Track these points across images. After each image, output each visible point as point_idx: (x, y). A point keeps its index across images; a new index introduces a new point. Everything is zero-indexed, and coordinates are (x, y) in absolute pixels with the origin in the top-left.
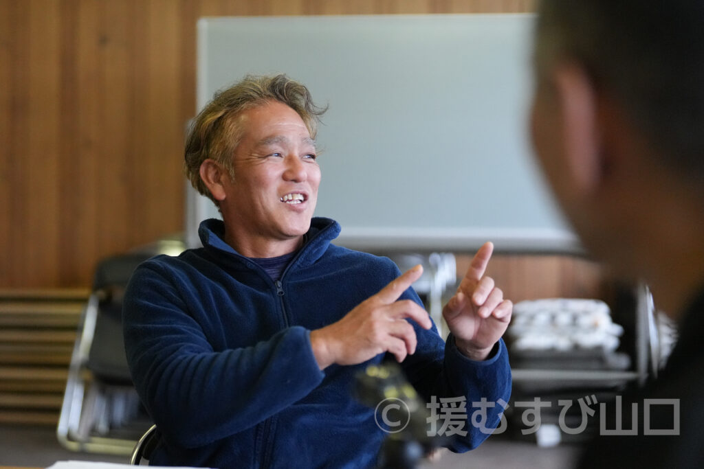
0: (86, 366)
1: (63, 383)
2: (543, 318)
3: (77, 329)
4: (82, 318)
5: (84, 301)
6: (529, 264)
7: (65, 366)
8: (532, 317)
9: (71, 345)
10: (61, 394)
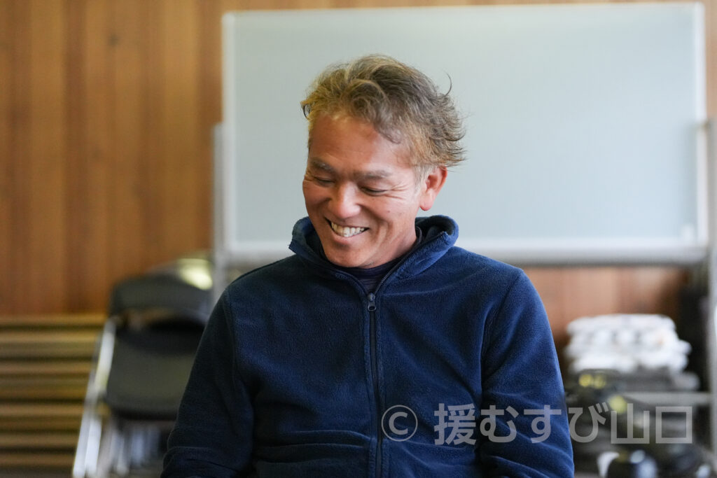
0: (104, 399)
1: (78, 419)
2: (603, 337)
3: (92, 358)
4: (98, 346)
5: (98, 328)
6: (584, 277)
7: (79, 401)
8: (591, 336)
9: (86, 377)
10: (75, 431)
